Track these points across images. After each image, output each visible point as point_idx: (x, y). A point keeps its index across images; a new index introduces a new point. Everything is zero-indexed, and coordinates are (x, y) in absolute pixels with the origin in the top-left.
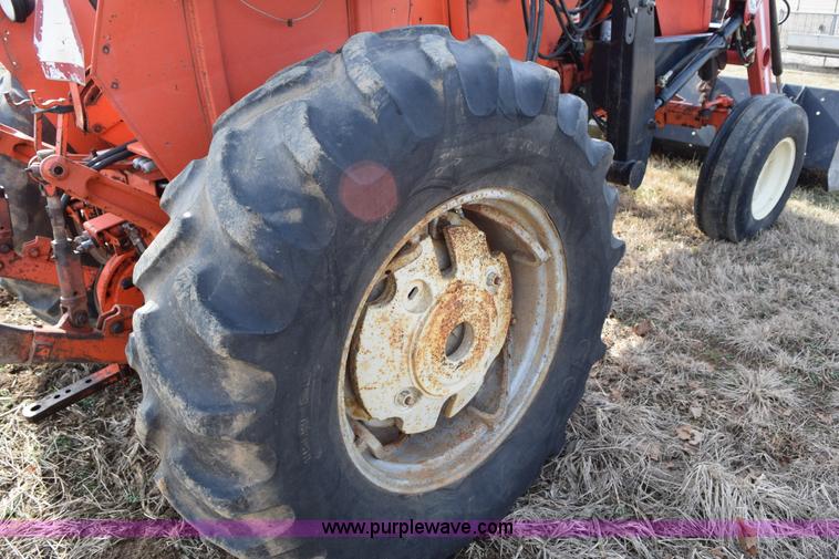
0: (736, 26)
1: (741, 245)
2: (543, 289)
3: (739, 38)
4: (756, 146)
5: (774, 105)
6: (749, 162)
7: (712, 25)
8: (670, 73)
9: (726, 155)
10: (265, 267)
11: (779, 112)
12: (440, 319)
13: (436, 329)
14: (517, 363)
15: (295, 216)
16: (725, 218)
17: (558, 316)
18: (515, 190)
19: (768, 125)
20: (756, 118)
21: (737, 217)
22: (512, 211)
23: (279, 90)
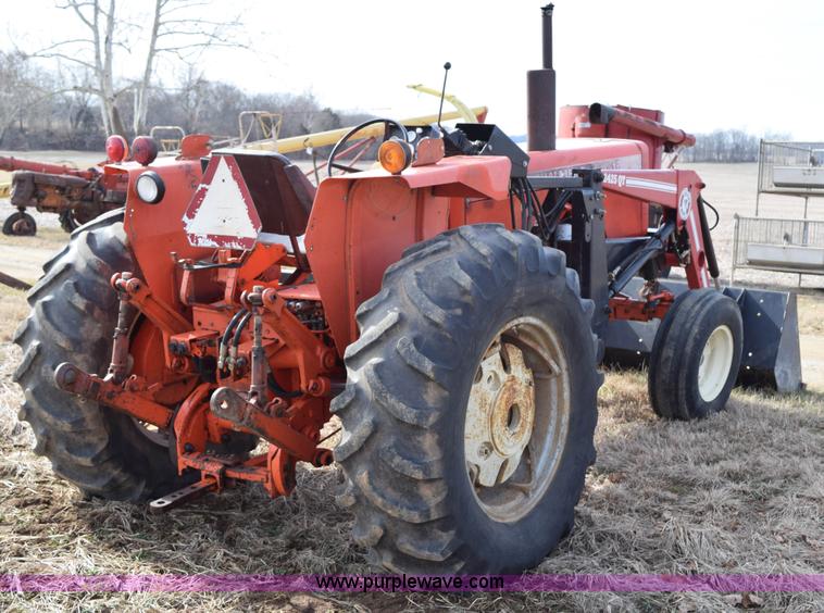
0: (670, 230)
1: (693, 421)
2: (554, 398)
3: (674, 240)
4: (696, 330)
5: (708, 297)
6: (691, 343)
7: (650, 230)
8: (618, 269)
9: (672, 339)
10: (448, 335)
11: (712, 302)
12: (505, 396)
13: (503, 403)
14: (539, 454)
15: (459, 312)
16: (676, 395)
17: (565, 418)
18: (544, 321)
19: (703, 313)
20: (693, 307)
21: (687, 394)
22: (539, 337)
23: (435, 252)
